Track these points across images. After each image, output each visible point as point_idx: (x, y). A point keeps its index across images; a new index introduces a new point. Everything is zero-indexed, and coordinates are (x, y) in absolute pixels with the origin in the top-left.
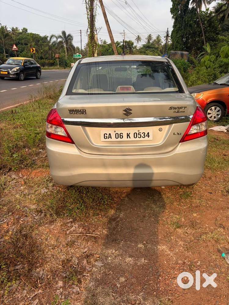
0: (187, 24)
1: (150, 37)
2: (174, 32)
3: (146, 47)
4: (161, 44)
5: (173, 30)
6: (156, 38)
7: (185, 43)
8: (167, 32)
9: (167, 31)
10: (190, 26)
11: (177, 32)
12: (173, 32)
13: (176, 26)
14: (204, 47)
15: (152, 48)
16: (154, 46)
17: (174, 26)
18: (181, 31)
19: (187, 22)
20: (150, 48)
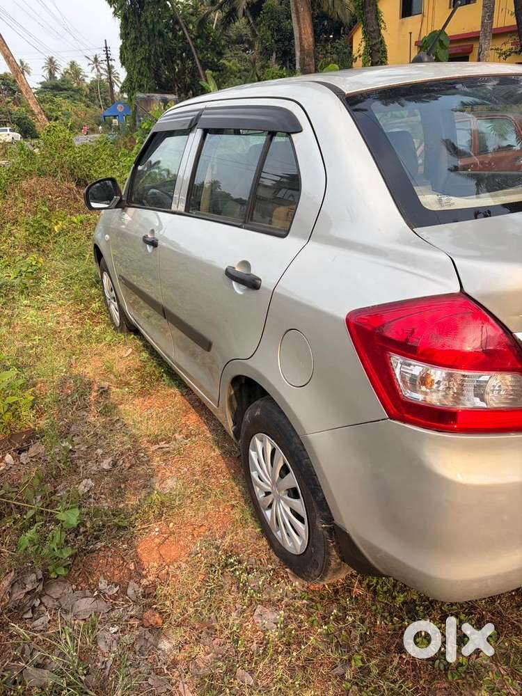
0: (153, 30)
1: (52, 65)
2: (126, 48)
3: (51, 89)
4: (84, 80)
5: (121, 44)
6: (68, 67)
7: (157, 76)
8: (107, 51)
9: (106, 48)
10: (161, 34)
11: (134, 50)
12: (123, 49)
13: (128, 34)
14: (203, 83)
15: (66, 90)
16: (69, 86)
17: (124, 36)
18: (141, 46)
19: (151, 27)
20: (62, 90)
